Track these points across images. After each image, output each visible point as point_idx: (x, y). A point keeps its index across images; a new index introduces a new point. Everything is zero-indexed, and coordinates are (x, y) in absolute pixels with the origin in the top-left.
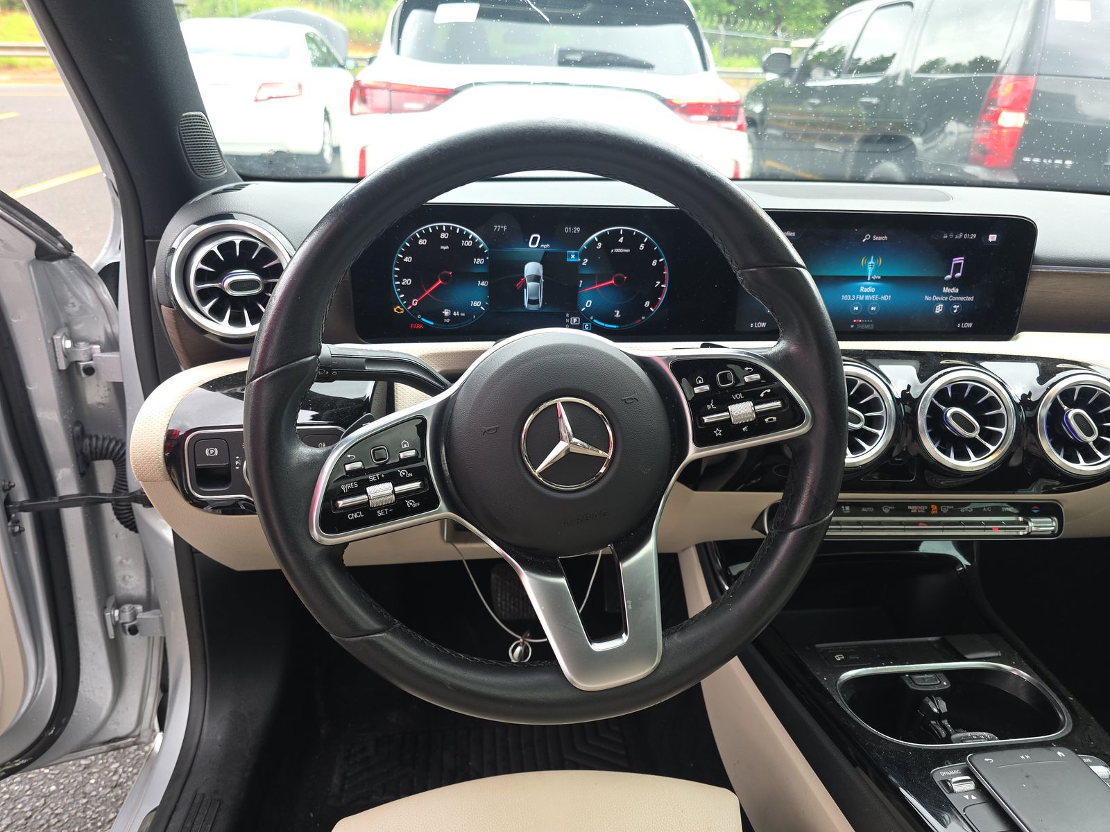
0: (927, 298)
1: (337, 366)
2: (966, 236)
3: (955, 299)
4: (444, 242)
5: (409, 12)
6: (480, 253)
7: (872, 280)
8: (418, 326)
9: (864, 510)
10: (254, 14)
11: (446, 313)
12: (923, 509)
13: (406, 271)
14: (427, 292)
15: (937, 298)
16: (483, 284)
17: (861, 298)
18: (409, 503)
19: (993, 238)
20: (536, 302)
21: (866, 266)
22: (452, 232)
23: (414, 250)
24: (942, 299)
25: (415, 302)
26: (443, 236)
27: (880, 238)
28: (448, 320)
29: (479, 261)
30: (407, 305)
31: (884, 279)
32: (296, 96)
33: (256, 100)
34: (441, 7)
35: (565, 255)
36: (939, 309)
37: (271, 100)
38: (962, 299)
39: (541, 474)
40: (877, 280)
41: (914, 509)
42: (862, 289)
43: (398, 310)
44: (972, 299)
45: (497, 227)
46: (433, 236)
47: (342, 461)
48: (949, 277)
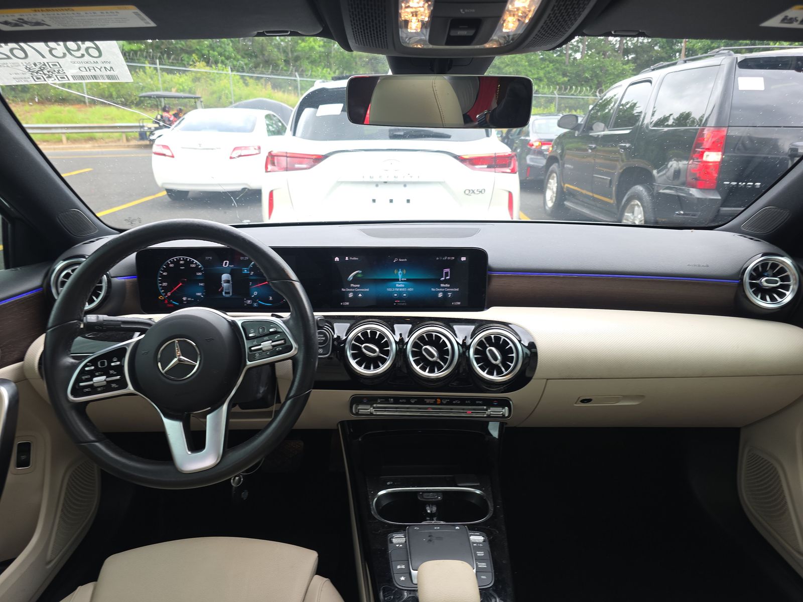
0: (433, 290)
1: (105, 325)
2: (449, 258)
3: (448, 290)
4: (182, 265)
5: (303, 110)
6: (199, 270)
7: (402, 281)
8: (172, 305)
9: (401, 401)
10: (234, 105)
11: (184, 299)
12: (432, 401)
13: (164, 279)
14: (175, 289)
15: (438, 290)
16: (202, 284)
17: (397, 290)
18: (113, 385)
19: (463, 259)
20: (228, 293)
21: (397, 274)
22: (185, 260)
23: (168, 269)
24: (441, 290)
25: (169, 294)
26: (181, 262)
27: (403, 260)
28: (185, 302)
29: (200, 274)
30: (165, 295)
31: (408, 280)
32: (257, 154)
33: (231, 158)
34: (321, 107)
35: (242, 270)
36: (440, 295)
37: (240, 158)
38: (452, 290)
39: (166, 372)
40: (404, 281)
41: (428, 401)
42: (397, 285)
43: (161, 298)
44: (458, 290)
45: (207, 258)
46: (177, 263)
47: (86, 366)
48: (443, 279)
